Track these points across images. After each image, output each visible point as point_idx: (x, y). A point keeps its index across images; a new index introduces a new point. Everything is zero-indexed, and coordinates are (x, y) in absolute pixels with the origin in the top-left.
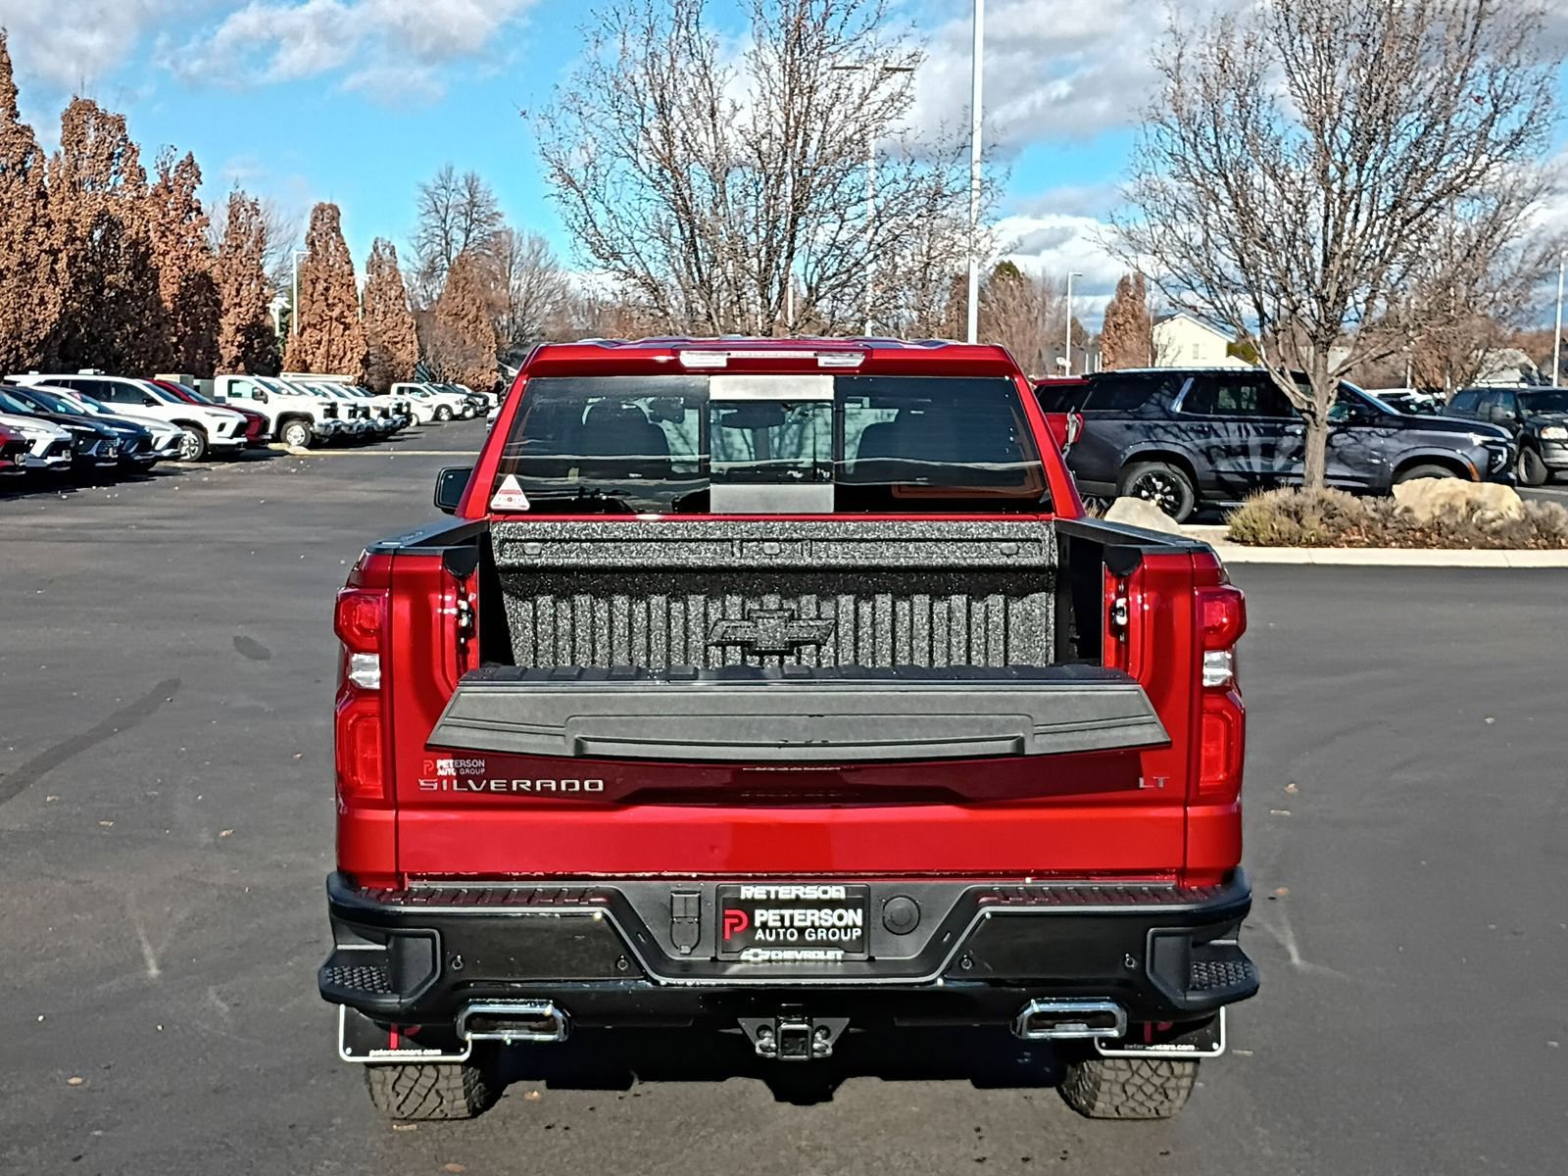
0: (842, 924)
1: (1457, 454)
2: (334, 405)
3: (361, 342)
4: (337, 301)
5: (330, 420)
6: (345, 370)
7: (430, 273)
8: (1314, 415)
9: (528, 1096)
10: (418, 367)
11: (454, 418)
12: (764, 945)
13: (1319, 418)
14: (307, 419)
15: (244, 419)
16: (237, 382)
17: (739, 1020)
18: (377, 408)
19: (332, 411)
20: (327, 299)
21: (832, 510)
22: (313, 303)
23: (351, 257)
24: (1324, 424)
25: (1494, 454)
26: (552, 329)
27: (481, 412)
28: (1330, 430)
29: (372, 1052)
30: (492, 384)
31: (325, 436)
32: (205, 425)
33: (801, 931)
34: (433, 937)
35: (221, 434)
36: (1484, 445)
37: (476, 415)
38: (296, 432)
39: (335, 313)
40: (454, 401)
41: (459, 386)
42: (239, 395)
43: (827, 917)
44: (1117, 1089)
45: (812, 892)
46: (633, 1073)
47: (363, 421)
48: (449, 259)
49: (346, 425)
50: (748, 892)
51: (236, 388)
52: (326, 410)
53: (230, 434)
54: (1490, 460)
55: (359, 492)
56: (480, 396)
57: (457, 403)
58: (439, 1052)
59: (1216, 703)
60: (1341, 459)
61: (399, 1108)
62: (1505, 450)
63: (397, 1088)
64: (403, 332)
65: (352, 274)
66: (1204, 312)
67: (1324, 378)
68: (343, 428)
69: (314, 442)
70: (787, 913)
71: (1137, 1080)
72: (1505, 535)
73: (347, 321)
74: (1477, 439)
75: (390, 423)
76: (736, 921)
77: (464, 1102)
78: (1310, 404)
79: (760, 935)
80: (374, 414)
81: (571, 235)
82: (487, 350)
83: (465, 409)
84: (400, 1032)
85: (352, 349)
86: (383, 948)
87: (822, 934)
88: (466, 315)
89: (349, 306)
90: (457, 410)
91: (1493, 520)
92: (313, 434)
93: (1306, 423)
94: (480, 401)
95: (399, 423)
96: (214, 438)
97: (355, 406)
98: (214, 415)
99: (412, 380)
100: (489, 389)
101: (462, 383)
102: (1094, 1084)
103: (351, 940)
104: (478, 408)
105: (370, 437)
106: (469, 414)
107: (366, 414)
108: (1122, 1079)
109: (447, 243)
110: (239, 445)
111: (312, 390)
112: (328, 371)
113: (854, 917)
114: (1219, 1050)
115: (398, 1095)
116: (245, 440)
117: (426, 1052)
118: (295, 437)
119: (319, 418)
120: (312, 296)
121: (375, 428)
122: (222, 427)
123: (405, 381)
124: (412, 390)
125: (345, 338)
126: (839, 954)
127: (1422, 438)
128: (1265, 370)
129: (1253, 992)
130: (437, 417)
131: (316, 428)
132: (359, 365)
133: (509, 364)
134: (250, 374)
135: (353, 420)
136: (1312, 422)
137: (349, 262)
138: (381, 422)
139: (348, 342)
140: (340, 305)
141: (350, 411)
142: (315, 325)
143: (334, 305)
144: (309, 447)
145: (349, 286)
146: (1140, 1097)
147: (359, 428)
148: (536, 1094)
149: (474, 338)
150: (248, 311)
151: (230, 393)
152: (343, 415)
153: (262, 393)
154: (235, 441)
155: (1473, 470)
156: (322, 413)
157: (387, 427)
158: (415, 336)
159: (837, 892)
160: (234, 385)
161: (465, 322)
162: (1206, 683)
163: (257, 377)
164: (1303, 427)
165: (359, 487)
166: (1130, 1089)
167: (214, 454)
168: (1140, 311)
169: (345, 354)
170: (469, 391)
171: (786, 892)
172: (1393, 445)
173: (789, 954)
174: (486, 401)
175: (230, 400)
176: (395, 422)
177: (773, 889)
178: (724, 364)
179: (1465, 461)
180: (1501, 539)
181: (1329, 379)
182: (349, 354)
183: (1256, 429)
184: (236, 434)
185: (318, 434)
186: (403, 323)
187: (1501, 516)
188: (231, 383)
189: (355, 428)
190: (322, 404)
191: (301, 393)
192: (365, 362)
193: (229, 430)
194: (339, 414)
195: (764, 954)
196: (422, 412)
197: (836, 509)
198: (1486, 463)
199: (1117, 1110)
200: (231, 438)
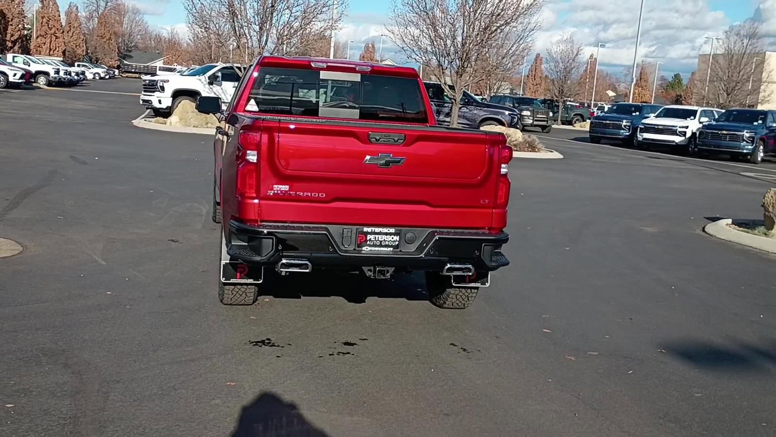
0: (393, 240)
1: (499, 117)
2: (59, 69)
3: (63, 44)
4: (52, 26)
5: (56, 75)
6: (56, 55)
7: (90, 18)
8: (455, 100)
9: (265, 300)
10: (85, 57)
11: (101, 78)
12: (370, 246)
13: (457, 102)
14: (46, 74)
15: (24, 73)
16: (16, 57)
17: (363, 267)
18: (74, 72)
19: (57, 72)
20: (48, 25)
21: (358, 118)
22: (42, 26)
23: (59, 9)
24: (458, 104)
25: (513, 118)
26: (141, 46)
27: (112, 77)
28: (460, 106)
29: (232, 280)
30: (116, 65)
31: (54, 82)
32: (8, 73)
33: (381, 242)
34: (273, 239)
35: (15, 78)
36: (510, 115)
37: (110, 78)
38: (42, 80)
39: (52, 31)
40: (101, 71)
41: (102, 65)
42: (17, 62)
43: (389, 238)
44: (454, 297)
45: (385, 230)
47: (69, 77)
48: (98, 13)
49: (63, 78)
50: (366, 229)
51: (16, 59)
52: (55, 71)
53: (18, 78)
54: (512, 120)
55: (79, 105)
56: (112, 70)
57: (102, 72)
58: (252, 280)
60: (464, 117)
61: (231, 299)
62: (516, 117)
63: (233, 292)
64: (79, 42)
65: (59, 16)
66: (418, 60)
67: (460, 88)
68: (62, 80)
69: (50, 84)
70: (377, 236)
72: (518, 147)
73: (57, 35)
74: (507, 113)
75: (79, 78)
76: (361, 238)
77: (253, 298)
78: (454, 96)
79: (368, 243)
80: (73, 74)
81: (187, 12)
82: (114, 51)
83: (106, 75)
84: (241, 273)
85: (59, 47)
86: (247, 244)
87: (387, 243)
88: (105, 37)
89: (58, 29)
90: (102, 75)
91: (514, 141)
92: (49, 81)
93: (452, 103)
94: (112, 72)
95: (82, 79)
96: (11, 79)
97: (67, 70)
98: (11, 70)
99: (83, 62)
100: (114, 68)
101: (103, 64)
102: (447, 295)
103: (236, 241)
104: (111, 75)
105: (71, 84)
106: (107, 77)
107: (70, 74)
109: (98, 6)
110: (22, 82)
111: (47, 62)
112: (50, 55)
113: (397, 238)
114: (488, 285)
115: (233, 294)
116: (24, 81)
117: (249, 280)
118: (42, 81)
119: (52, 74)
120: (42, 23)
121: (74, 80)
122: (15, 75)
123: (80, 62)
124: (83, 66)
125: (56, 42)
126: (392, 249)
127: (491, 111)
128: (439, 83)
129: (508, 264)
130: (94, 78)
131: (51, 79)
132: (62, 54)
133: (124, 59)
134: (22, 54)
135: (65, 76)
136: (454, 102)
137: (58, 11)
138: (76, 77)
139: (57, 44)
140: (54, 28)
141: (65, 72)
142: (43, 36)
143: (52, 28)
144: (48, 86)
145: (58, 21)
146: (461, 299)
147: (68, 79)
148: (267, 300)
149: (109, 46)
150: (15, 28)
151: (14, 61)
152: (62, 74)
153: (28, 62)
154: (20, 81)
155: (506, 123)
156: (54, 72)
157: (78, 80)
158: (84, 44)
159: (392, 230)
160: (15, 58)
161: (105, 40)
162: (502, 173)
163: (25, 55)
164: (451, 105)
165: (77, 103)
166: (458, 297)
167: (10, 85)
169: (56, 48)
170: (107, 68)
171: (377, 230)
172: (482, 113)
173: (377, 249)
174: (114, 72)
175: (13, 64)
176: (81, 78)
177: (373, 229)
178: (325, 67)
179: (503, 120)
180: (517, 148)
181: (461, 88)
182: (57, 49)
183: (435, 104)
184: (21, 78)
185: (52, 81)
186: (80, 38)
187: (516, 140)
188: (14, 57)
189: (66, 79)
190: (53, 69)
191: (44, 64)
192: (64, 53)
193: (18, 76)
194: (60, 73)
195: (369, 248)
196: (89, 76)
197: (360, 117)
198: (510, 122)
199: (453, 305)
200: (19, 79)
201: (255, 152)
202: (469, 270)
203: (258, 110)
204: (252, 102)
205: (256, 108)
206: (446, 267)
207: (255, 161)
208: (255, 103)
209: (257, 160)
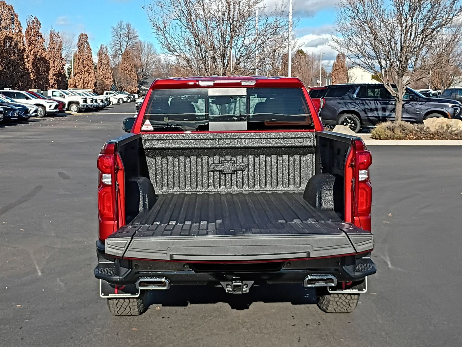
1: (444, 110)
2: (86, 98)
3: (94, 78)
4: (86, 65)
5: (85, 103)
6: (89, 87)
7: (115, 56)
8: (398, 98)
9: (156, 309)
10: (112, 86)
11: (124, 102)
13: (400, 99)
14: (77, 103)
15: (58, 104)
16: (55, 91)
17: (221, 282)
18: (99, 99)
19: (85, 101)
20: (83, 65)
21: (246, 129)
22: (79, 66)
23: (92, 52)
24: (401, 101)
25: (455, 109)
26: (155, 73)
27: (133, 100)
28: (403, 103)
29: (110, 295)
30: (136, 91)
31: (83, 109)
32: (45, 106)
35: (50, 108)
36: (452, 107)
37: (131, 101)
38: (74, 107)
39: (86, 69)
40: (124, 97)
41: (125, 92)
42: (55, 96)
44: (335, 303)
46: (188, 301)
47: (95, 104)
48: (121, 51)
49: (90, 105)
51: (54, 94)
52: (83, 100)
53: (53, 109)
54: (454, 111)
55: (96, 126)
56: (132, 95)
57: (125, 97)
58: (130, 294)
59: (363, 186)
60: (407, 112)
61: (118, 312)
62: (459, 108)
63: (117, 306)
64: (108, 75)
65: (91, 57)
66: (363, 66)
67: (401, 86)
68: (89, 106)
69: (80, 111)
71: (341, 301)
72: (459, 135)
73: (90, 71)
74: (450, 105)
75: (104, 104)
77: (137, 310)
78: (397, 94)
80: (99, 101)
82: (134, 80)
83: (128, 99)
84: (118, 288)
85: (91, 80)
86: (113, 262)
88: (128, 69)
89: (90, 67)
90: (125, 100)
91: (455, 131)
92: (79, 108)
93: (396, 100)
94: (132, 97)
95: (106, 104)
96: (48, 110)
97: (93, 99)
98: (48, 102)
99: (111, 90)
100: (135, 93)
101: (126, 91)
102: (328, 302)
103: (103, 260)
104: (132, 99)
105: (97, 109)
106: (129, 101)
107: (96, 101)
108: (336, 301)
109: (121, 46)
110: (56, 112)
111: (79, 94)
112: (83, 88)
114: (365, 291)
115: (117, 308)
116: (58, 110)
117: (126, 294)
118: (74, 109)
119: (81, 103)
120: (79, 63)
121: (99, 106)
122: (50, 106)
123: (108, 91)
124: (110, 93)
125: (89, 77)
127: (432, 105)
128: (383, 84)
129: (375, 272)
130: (118, 102)
131: (80, 106)
132: (93, 86)
133: (142, 85)
134: (59, 89)
135: (92, 103)
136: (398, 100)
138: (101, 104)
139: (90, 78)
140: (87, 66)
141: (91, 101)
142: (79, 73)
143: (86, 66)
144: (78, 112)
145: (90, 60)
146: (342, 306)
147: (94, 106)
148: (159, 308)
149: (130, 76)
150: (57, 69)
151: (53, 95)
152: (89, 102)
153: (63, 95)
154: (55, 111)
155: (449, 115)
156: (82, 101)
157: (103, 105)
158: (112, 76)
160: (54, 93)
161: (127, 72)
162: (360, 180)
163: (61, 90)
164: (395, 102)
165: (94, 125)
166: (339, 303)
167: (48, 115)
168: (344, 65)
169: (89, 82)
170: (129, 94)
172: (423, 107)
174: (134, 97)
175: (52, 97)
176: (105, 104)
178: (213, 85)
179: (446, 112)
181: (403, 86)
183: (380, 103)
184: (55, 108)
185: (81, 108)
186: (108, 72)
187: (457, 130)
188: (53, 92)
189: (93, 106)
190: (82, 98)
191: (75, 95)
192: (95, 85)
193: (53, 107)
194: (87, 101)
196: (114, 101)
197: (248, 129)
198: (453, 113)
199: (335, 310)
200: (54, 109)
201: (110, 175)
202: (332, 281)
203: (153, 129)
204: (147, 122)
205: (151, 128)
206: (307, 279)
207: (110, 183)
208: (150, 124)
209: (112, 182)
